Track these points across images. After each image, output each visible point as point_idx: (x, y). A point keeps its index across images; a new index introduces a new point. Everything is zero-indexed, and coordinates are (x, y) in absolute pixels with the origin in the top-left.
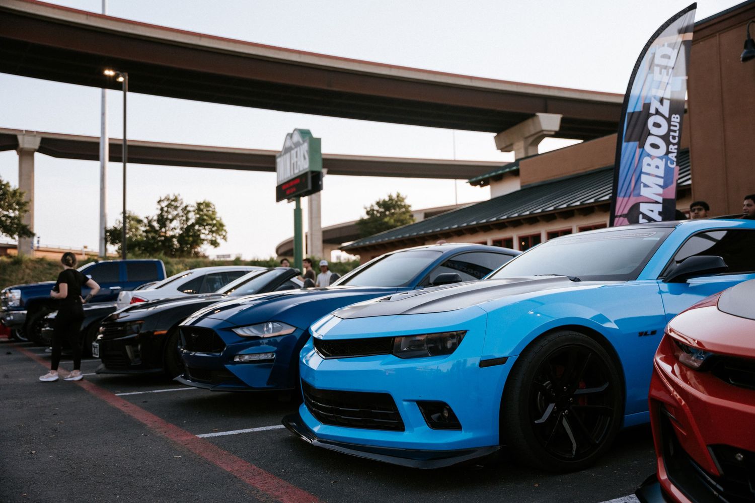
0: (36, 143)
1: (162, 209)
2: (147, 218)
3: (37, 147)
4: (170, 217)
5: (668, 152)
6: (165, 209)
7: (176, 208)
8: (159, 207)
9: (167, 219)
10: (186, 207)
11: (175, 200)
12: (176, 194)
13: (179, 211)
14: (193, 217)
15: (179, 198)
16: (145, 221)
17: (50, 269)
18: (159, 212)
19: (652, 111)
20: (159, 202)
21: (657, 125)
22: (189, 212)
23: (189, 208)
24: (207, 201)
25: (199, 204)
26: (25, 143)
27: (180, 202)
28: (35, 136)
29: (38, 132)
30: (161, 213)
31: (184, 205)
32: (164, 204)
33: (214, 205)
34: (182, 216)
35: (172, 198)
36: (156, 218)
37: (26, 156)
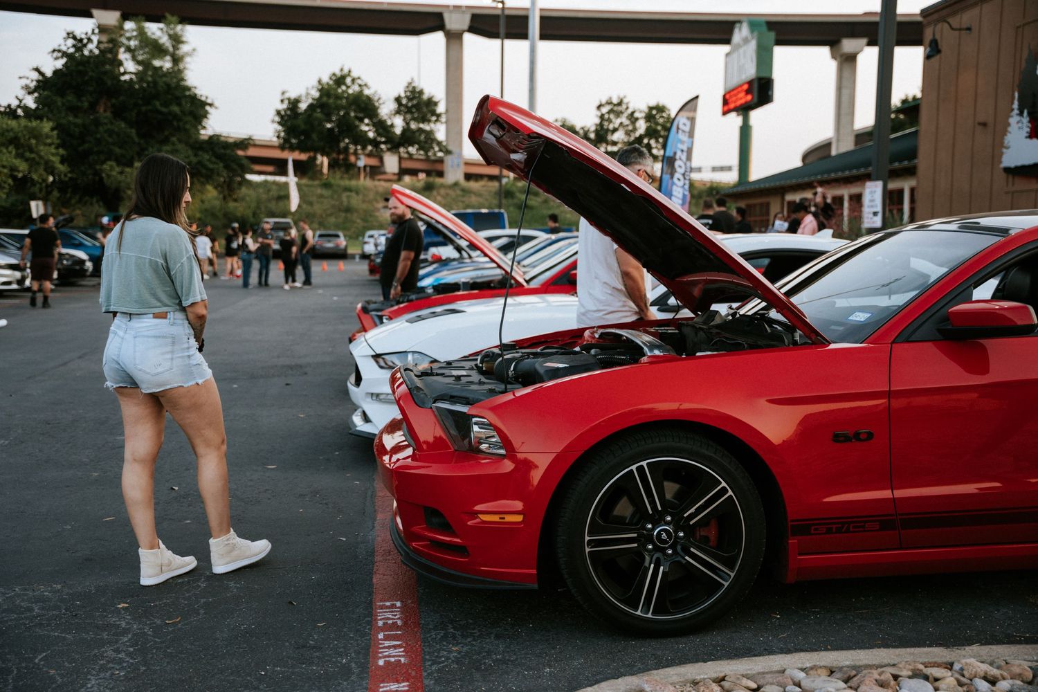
0: (465, 22)
1: (602, 117)
2: (583, 128)
3: (466, 27)
4: (611, 127)
5: (684, 184)
6: (606, 116)
7: (618, 114)
8: (599, 114)
9: (608, 130)
10: (633, 113)
11: (620, 104)
12: (622, 96)
13: (624, 119)
14: (642, 126)
15: (625, 101)
16: (581, 132)
17: (463, 196)
18: (598, 121)
19: (677, 157)
20: (599, 107)
21: (680, 167)
22: (637, 119)
23: (636, 115)
24: (661, 105)
25: (651, 109)
26: (452, 22)
27: (624, 106)
28: (463, 12)
29: (468, 7)
30: (601, 122)
31: (630, 111)
32: (605, 110)
33: (669, 110)
34: (627, 125)
35: (615, 101)
36: (593, 128)
37: (454, 38)
